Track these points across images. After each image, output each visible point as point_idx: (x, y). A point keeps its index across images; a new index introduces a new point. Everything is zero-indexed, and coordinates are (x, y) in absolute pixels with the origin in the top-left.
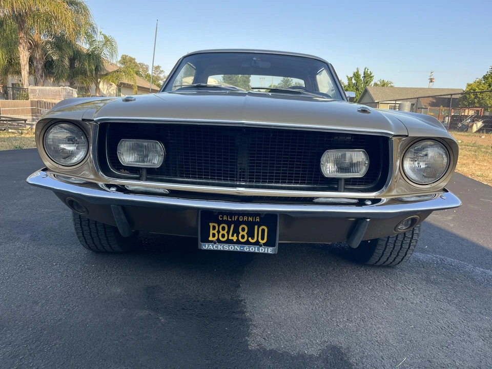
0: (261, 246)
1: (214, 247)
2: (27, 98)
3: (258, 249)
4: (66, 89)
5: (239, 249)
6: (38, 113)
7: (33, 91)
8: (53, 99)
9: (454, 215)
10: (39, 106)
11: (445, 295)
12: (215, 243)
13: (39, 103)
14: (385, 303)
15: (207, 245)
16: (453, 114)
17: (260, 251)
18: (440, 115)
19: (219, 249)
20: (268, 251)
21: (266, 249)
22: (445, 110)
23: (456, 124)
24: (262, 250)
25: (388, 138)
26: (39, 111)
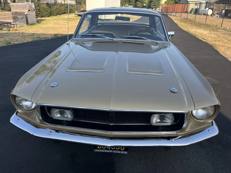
0: (122, 151)
1: (100, 151)
2: (10, 10)
3: (121, 152)
4: (28, 4)
5: (111, 152)
6: (16, 18)
7: (13, 6)
8: (23, 9)
9: (218, 93)
10: (16, 14)
11: (207, 155)
12: (100, 149)
13: (16, 13)
14: (179, 162)
15: (96, 150)
16: (226, 8)
17: (121, 153)
18: (220, 8)
19: (102, 151)
20: (125, 153)
21: (124, 152)
22: (223, 6)
23: (228, 14)
24: (122, 152)
25: (184, 114)
26: (17, 17)
